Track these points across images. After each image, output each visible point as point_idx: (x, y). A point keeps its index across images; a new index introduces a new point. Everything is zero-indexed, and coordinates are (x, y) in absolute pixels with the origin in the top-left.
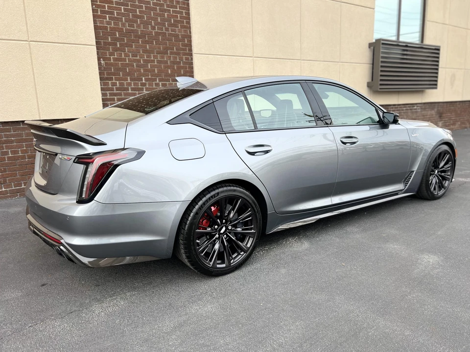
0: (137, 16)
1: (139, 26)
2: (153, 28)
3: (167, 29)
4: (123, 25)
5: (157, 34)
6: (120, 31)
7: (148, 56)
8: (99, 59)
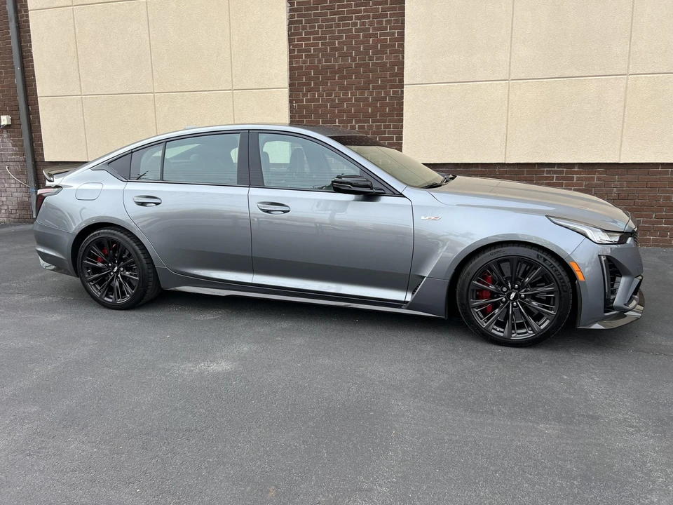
0: (335, 49)
1: (336, 60)
2: (354, 59)
3: (371, 59)
4: (319, 61)
5: (358, 66)
6: (316, 68)
7: (345, 94)
8: (291, 102)
